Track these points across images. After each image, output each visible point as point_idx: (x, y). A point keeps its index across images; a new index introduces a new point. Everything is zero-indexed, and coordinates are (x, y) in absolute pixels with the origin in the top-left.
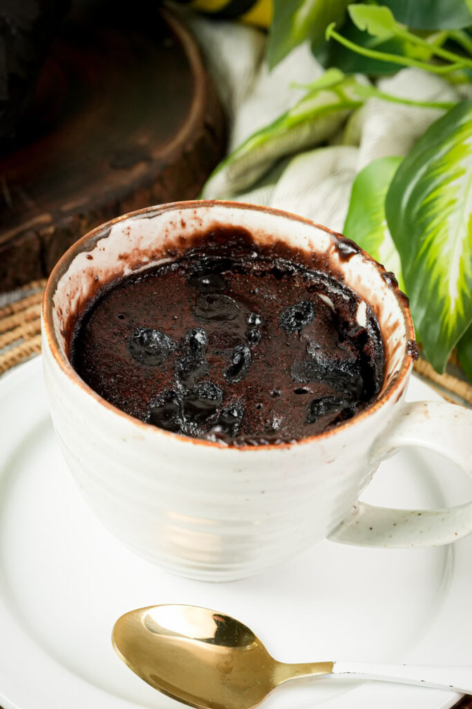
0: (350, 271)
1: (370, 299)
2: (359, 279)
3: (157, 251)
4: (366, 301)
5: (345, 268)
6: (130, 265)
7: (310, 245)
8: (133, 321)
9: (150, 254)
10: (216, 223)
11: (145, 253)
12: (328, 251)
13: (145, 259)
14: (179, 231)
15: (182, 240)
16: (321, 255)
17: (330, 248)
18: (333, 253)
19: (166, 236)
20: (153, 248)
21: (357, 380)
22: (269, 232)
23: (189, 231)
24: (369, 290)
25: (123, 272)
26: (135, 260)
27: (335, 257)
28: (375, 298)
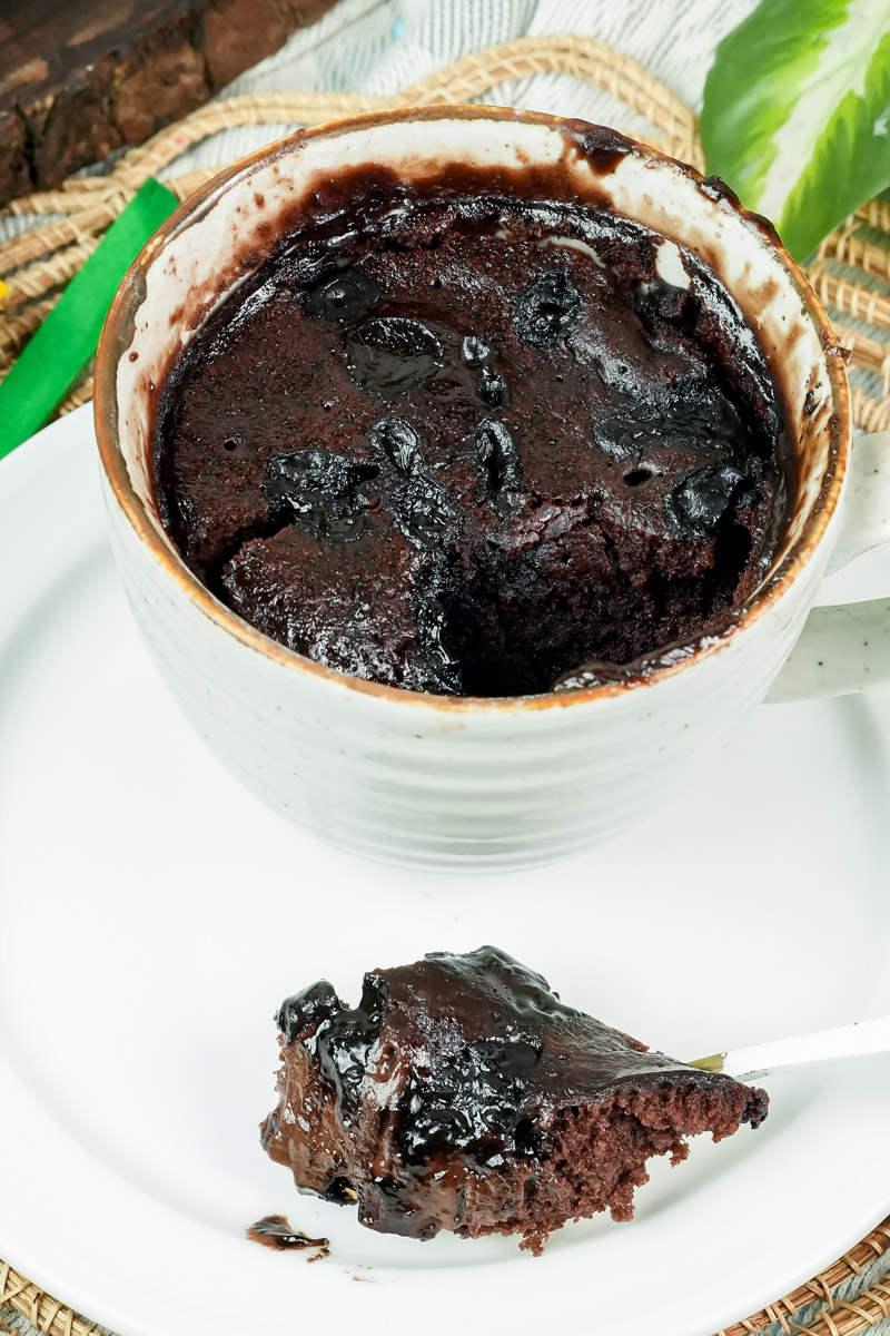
0: (622, 189)
1: (684, 235)
2: (648, 201)
3: (225, 271)
4: (675, 240)
5: (608, 184)
6: (189, 322)
7: (520, 157)
8: (256, 446)
9: (214, 284)
10: (320, 173)
11: (206, 286)
12: (561, 160)
13: (208, 297)
14: (257, 217)
15: (263, 230)
16: (548, 170)
17: (565, 154)
18: (574, 162)
19: (235, 237)
20: (218, 271)
21: (725, 409)
22: (427, 154)
23: (273, 208)
24: (680, 221)
25: (180, 342)
26: (194, 309)
27: (582, 168)
28: (696, 233)
